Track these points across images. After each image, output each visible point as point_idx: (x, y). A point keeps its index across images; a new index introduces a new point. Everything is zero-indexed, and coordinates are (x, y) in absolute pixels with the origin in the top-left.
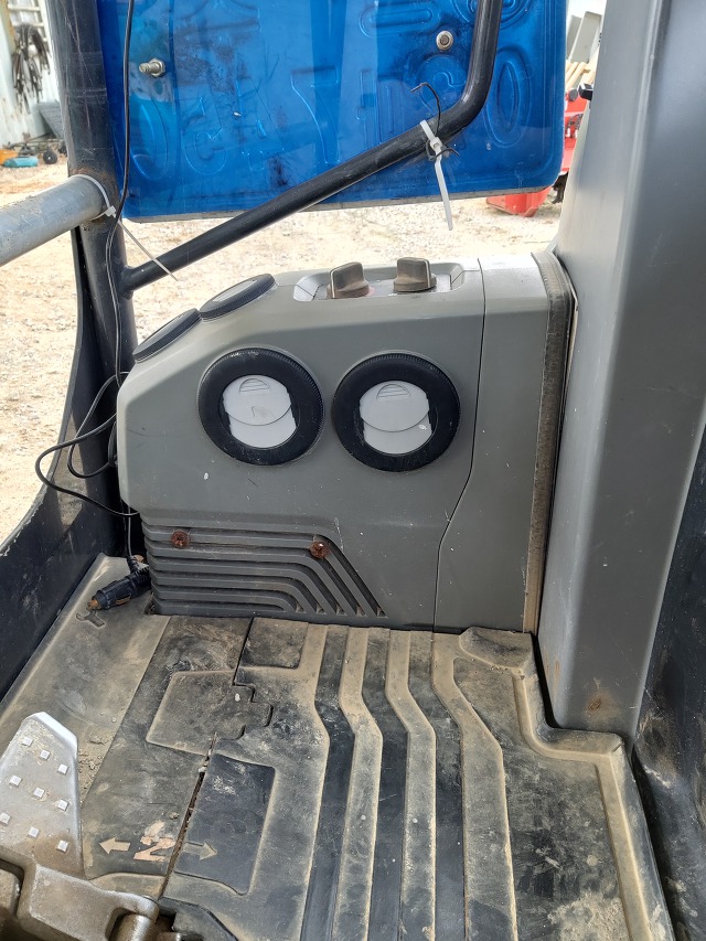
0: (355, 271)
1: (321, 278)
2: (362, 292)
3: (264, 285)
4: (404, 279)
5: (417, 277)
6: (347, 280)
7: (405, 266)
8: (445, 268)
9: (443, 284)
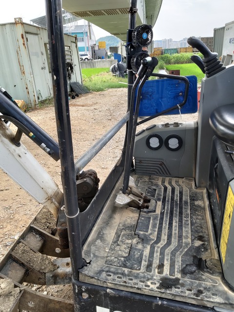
0: (168, 124)
1: (163, 125)
2: (169, 127)
3: (155, 126)
4: (175, 125)
5: (176, 124)
6: (167, 125)
7: (175, 123)
8: (181, 124)
9: (180, 126)
